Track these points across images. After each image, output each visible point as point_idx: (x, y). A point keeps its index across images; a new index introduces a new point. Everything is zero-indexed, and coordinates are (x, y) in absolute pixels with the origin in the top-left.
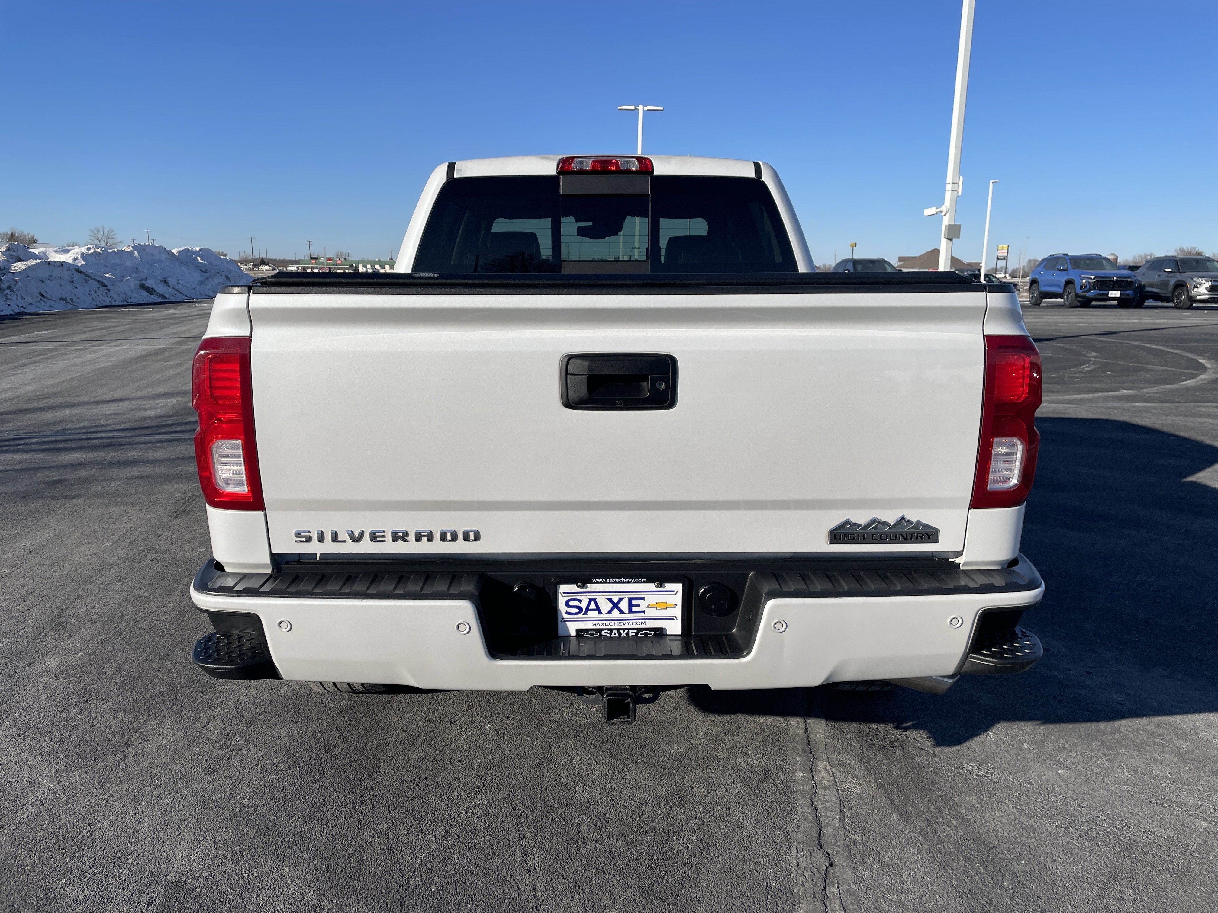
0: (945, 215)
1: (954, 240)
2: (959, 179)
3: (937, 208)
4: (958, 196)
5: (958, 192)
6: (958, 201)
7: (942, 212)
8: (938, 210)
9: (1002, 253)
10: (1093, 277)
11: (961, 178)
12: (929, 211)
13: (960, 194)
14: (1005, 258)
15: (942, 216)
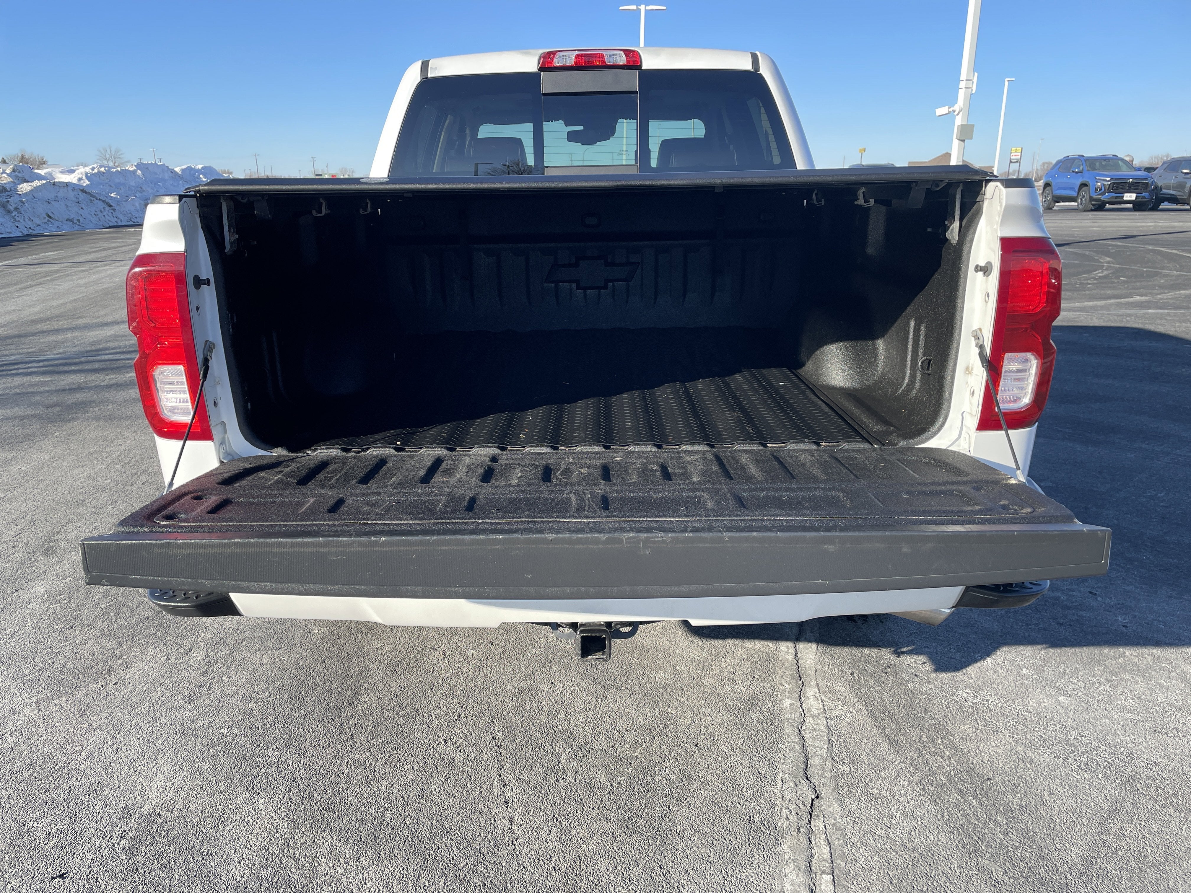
0: (957, 115)
1: (966, 141)
2: (974, 75)
3: (949, 108)
4: (972, 94)
5: (972, 90)
6: (971, 98)
7: (954, 111)
8: (951, 110)
9: (1015, 156)
10: (1108, 179)
11: (976, 74)
12: (942, 111)
13: (974, 92)
14: (1018, 161)
15: (955, 116)
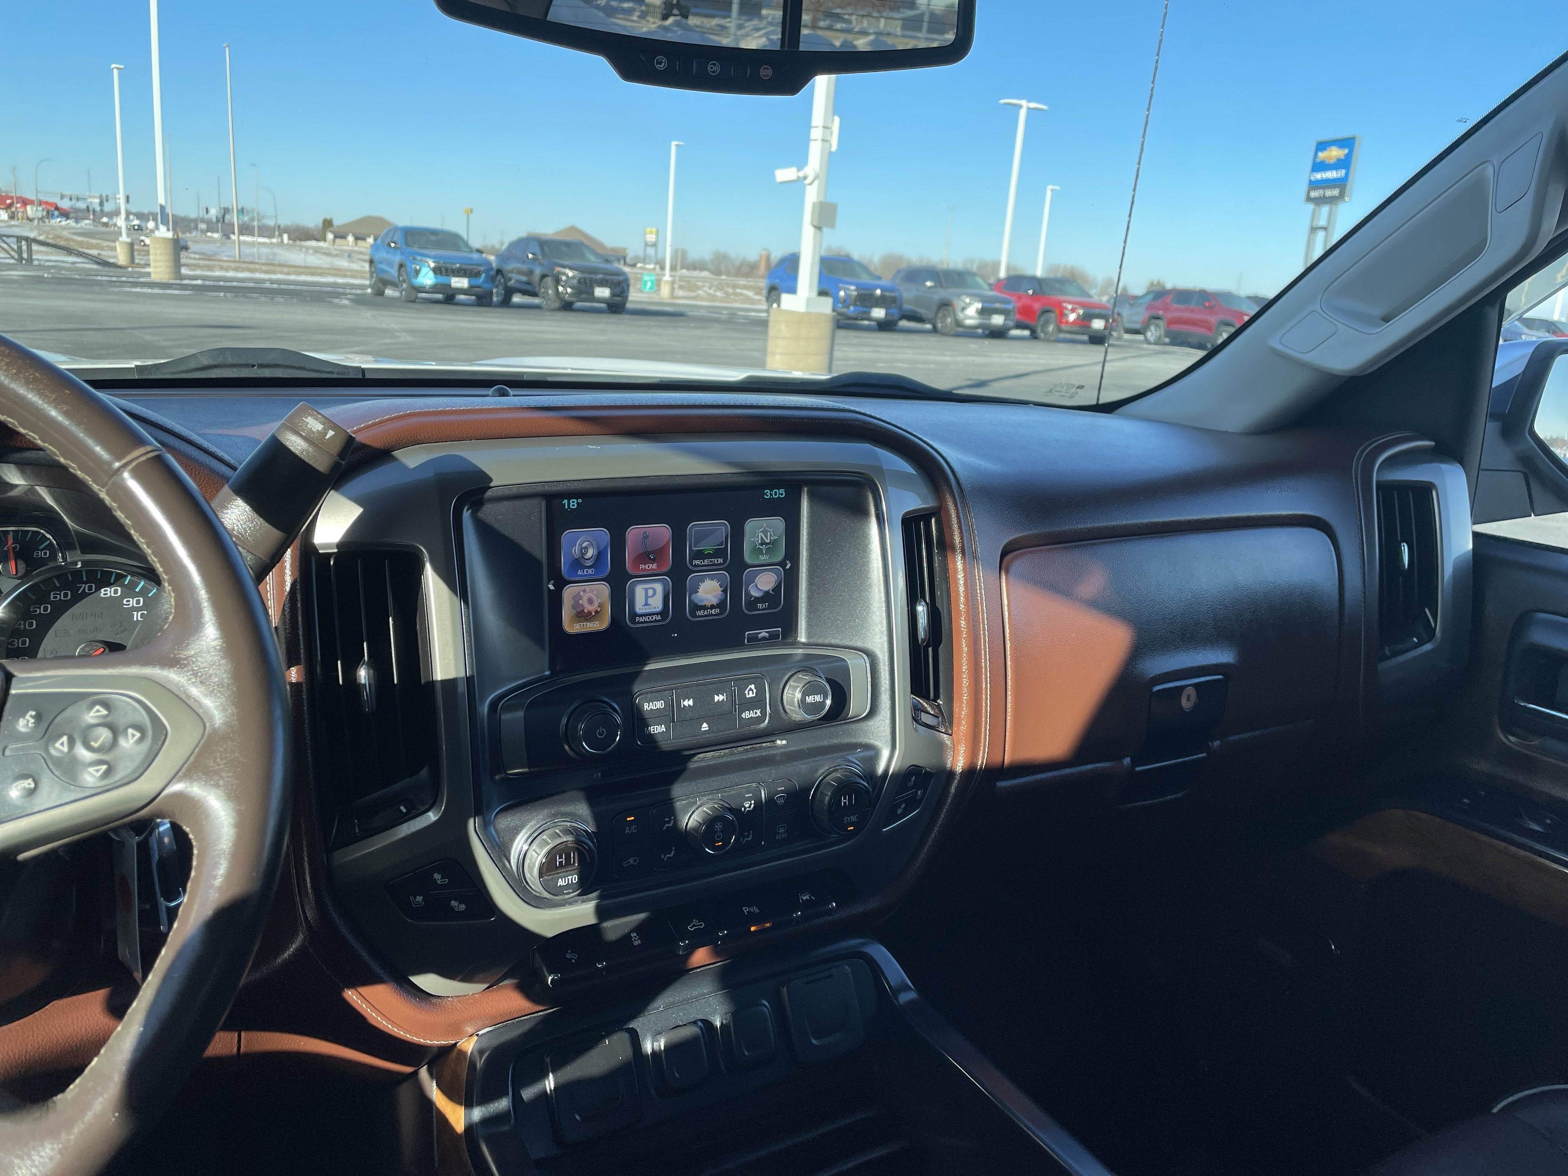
0: (810, 184)
1: (825, 229)
2: (833, 120)
3: (799, 170)
4: (830, 152)
5: (831, 146)
6: (831, 159)
7: (805, 178)
8: (801, 174)
9: (651, 238)
10: (853, 288)
11: (837, 119)
12: (784, 174)
13: (834, 148)
14: (655, 245)
15: (805, 186)
